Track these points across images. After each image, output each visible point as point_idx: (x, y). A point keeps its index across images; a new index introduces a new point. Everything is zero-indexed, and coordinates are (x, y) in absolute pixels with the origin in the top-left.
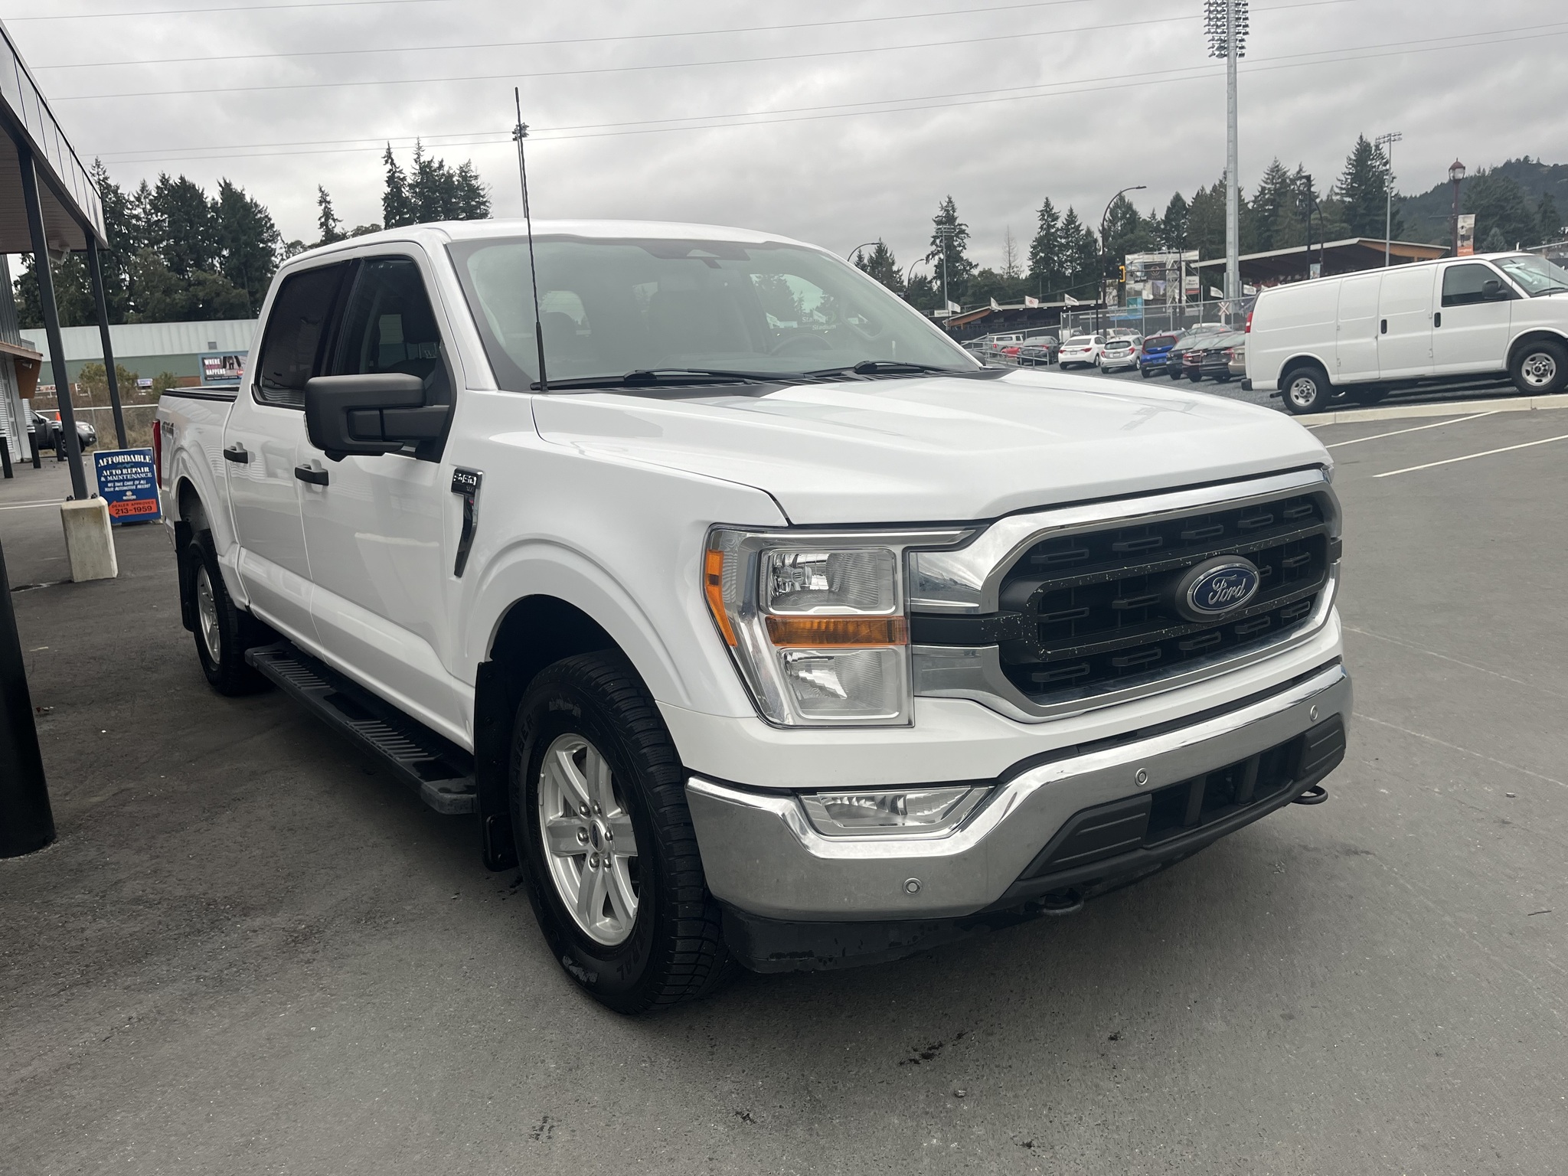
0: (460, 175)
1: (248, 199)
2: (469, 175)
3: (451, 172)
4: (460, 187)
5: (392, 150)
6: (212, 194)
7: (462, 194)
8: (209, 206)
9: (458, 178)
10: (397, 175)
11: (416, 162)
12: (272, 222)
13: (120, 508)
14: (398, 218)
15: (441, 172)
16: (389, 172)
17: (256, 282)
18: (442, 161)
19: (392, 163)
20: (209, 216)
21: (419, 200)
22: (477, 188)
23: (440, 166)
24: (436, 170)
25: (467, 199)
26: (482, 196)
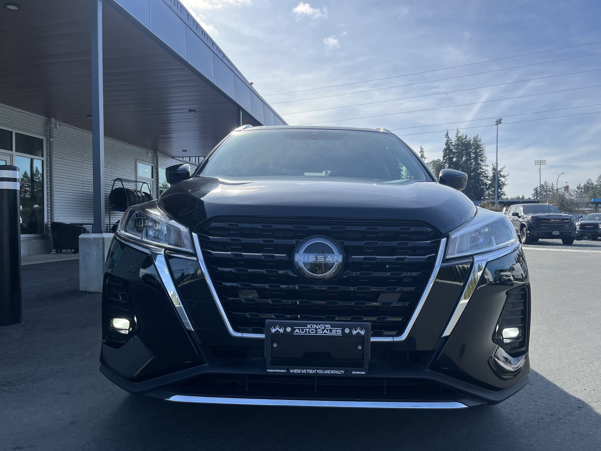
0: (474, 141)
2: (477, 140)
3: (470, 139)
4: (473, 145)
5: (448, 133)
7: (474, 147)
9: (472, 142)
11: (456, 137)
14: (448, 157)
15: (466, 140)
16: (447, 140)
18: (467, 135)
19: (448, 137)
21: (456, 150)
22: (480, 145)
23: (466, 137)
24: (464, 139)
25: (476, 149)
26: (482, 148)
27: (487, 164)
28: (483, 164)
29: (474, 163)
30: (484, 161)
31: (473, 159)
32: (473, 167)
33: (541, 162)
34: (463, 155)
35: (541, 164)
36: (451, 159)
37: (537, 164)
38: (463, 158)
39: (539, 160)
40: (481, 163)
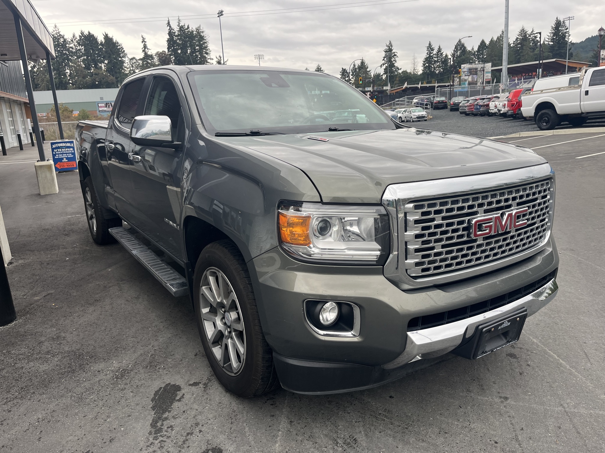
0: (197, 32)
1: (115, 41)
2: (200, 31)
3: (193, 30)
4: (196, 35)
5: (170, 21)
6: (101, 39)
7: (197, 39)
8: (100, 43)
9: (195, 33)
10: (172, 31)
11: (178, 26)
12: (124, 50)
13: (61, 165)
14: (172, 48)
15: (188, 30)
16: (169, 30)
17: (118, 74)
18: (189, 25)
19: (170, 27)
20: (100, 47)
21: (180, 41)
22: (203, 36)
23: (188, 27)
24: (186, 29)
25: (199, 41)
26: (205, 40)
27: (212, 57)
28: (209, 57)
29: (200, 56)
30: (209, 54)
31: (198, 52)
32: (199, 60)
33: (260, 56)
34: (188, 47)
35: (260, 58)
36: (175, 51)
37: (256, 58)
38: (188, 50)
39: (258, 54)
40: (207, 56)
